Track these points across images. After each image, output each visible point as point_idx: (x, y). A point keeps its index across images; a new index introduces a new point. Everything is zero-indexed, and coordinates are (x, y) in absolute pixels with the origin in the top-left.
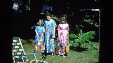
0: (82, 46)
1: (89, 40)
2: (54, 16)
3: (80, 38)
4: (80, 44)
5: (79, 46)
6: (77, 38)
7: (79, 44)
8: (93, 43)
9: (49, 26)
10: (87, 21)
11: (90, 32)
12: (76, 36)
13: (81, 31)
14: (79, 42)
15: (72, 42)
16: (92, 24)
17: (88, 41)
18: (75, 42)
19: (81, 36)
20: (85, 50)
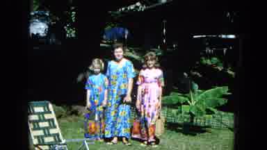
0: (198, 120)
1: (215, 108)
2: (131, 51)
3: (193, 103)
4: (192, 116)
5: (189, 121)
6: (186, 103)
7: (189, 116)
8: (223, 113)
9: (118, 73)
10: (209, 62)
11: (217, 88)
12: (182, 99)
13: (196, 86)
14: (190, 113)
15: (174, 111)
16: (220, 68)
17: (212, 109)
18: (181, 112)
19: (194, 97)
20: (204, 131)
